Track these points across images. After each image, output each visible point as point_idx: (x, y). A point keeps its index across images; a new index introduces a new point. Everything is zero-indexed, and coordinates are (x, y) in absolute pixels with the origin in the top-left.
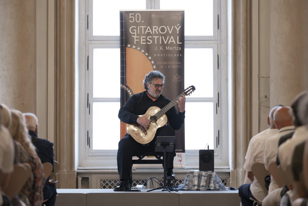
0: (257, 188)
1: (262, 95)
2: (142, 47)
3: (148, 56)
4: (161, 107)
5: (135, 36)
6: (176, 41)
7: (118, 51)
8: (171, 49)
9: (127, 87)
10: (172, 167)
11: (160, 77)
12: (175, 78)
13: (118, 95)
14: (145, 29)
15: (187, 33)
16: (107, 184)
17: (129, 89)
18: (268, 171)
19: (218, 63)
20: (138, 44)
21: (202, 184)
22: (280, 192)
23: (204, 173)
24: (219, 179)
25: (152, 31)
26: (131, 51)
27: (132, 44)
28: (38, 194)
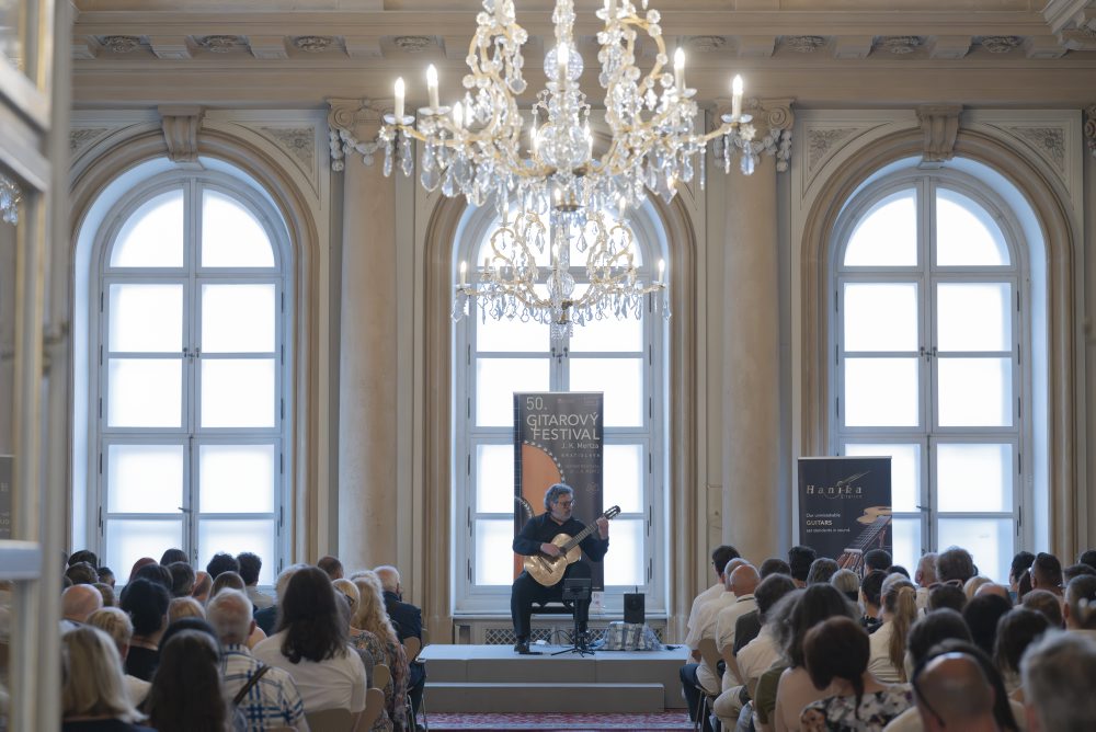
0: (705, 673)
1: (712, 511)
2: (545, 444)
3: (552, 457)
4: (572, 533)
5: (534, 427)
6: (591, 436)
7: (511, 448)
8: (585, 446)
9: (523, 499)
10: (586, 619)
11: (567, 492)
12: (590, 488)
13: (511, 510)
14: (549, 419)
15: (607, 423)
16: (495, 636)
17: (527, 502)
18: (721, 655)
19: (650, 465)
20: (539, 439)
21: (627, 642)
22: (738, 693)
23: (631, 626)
24: (652, 634)
25: (558, 421)
26: (530, 450)
27: (531, 439)
28: (400, 696)
